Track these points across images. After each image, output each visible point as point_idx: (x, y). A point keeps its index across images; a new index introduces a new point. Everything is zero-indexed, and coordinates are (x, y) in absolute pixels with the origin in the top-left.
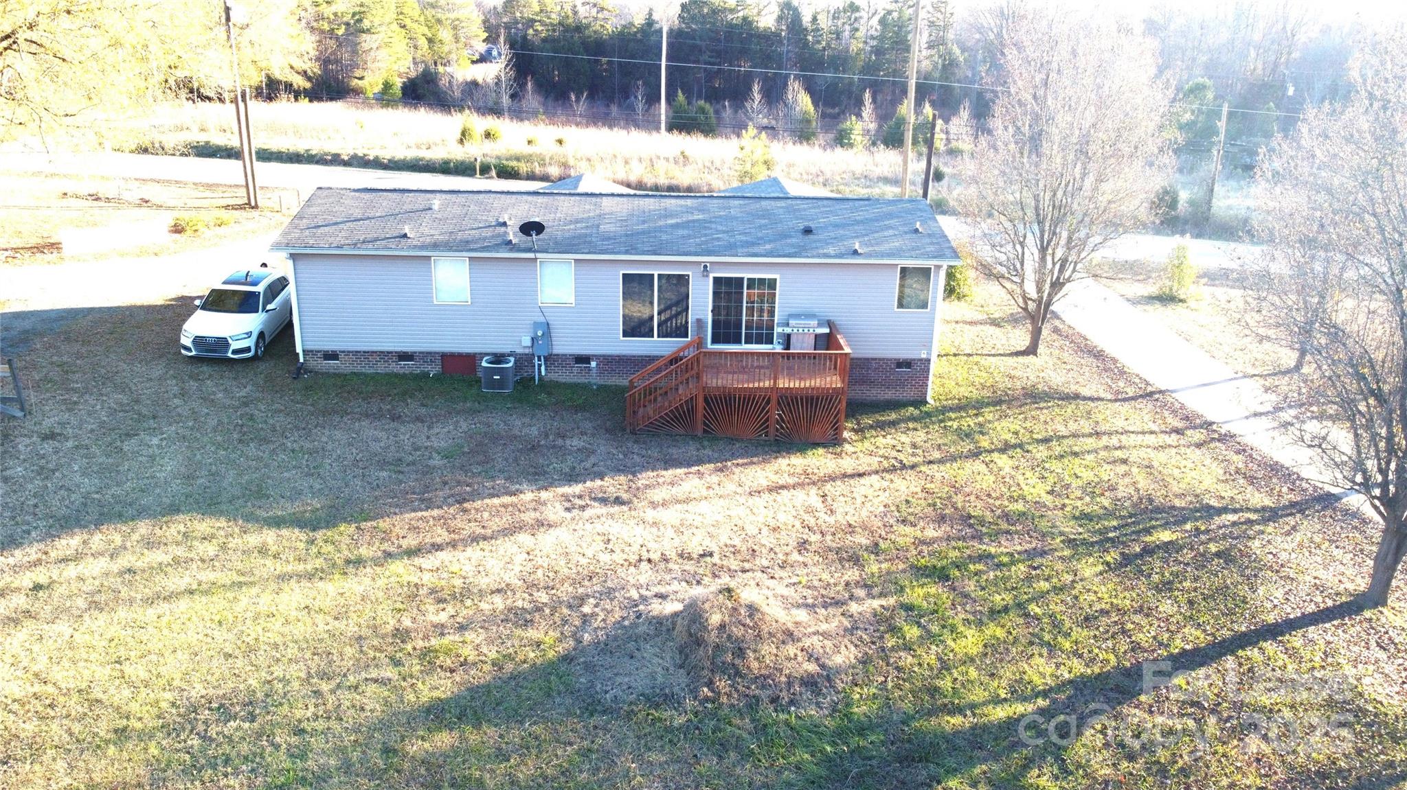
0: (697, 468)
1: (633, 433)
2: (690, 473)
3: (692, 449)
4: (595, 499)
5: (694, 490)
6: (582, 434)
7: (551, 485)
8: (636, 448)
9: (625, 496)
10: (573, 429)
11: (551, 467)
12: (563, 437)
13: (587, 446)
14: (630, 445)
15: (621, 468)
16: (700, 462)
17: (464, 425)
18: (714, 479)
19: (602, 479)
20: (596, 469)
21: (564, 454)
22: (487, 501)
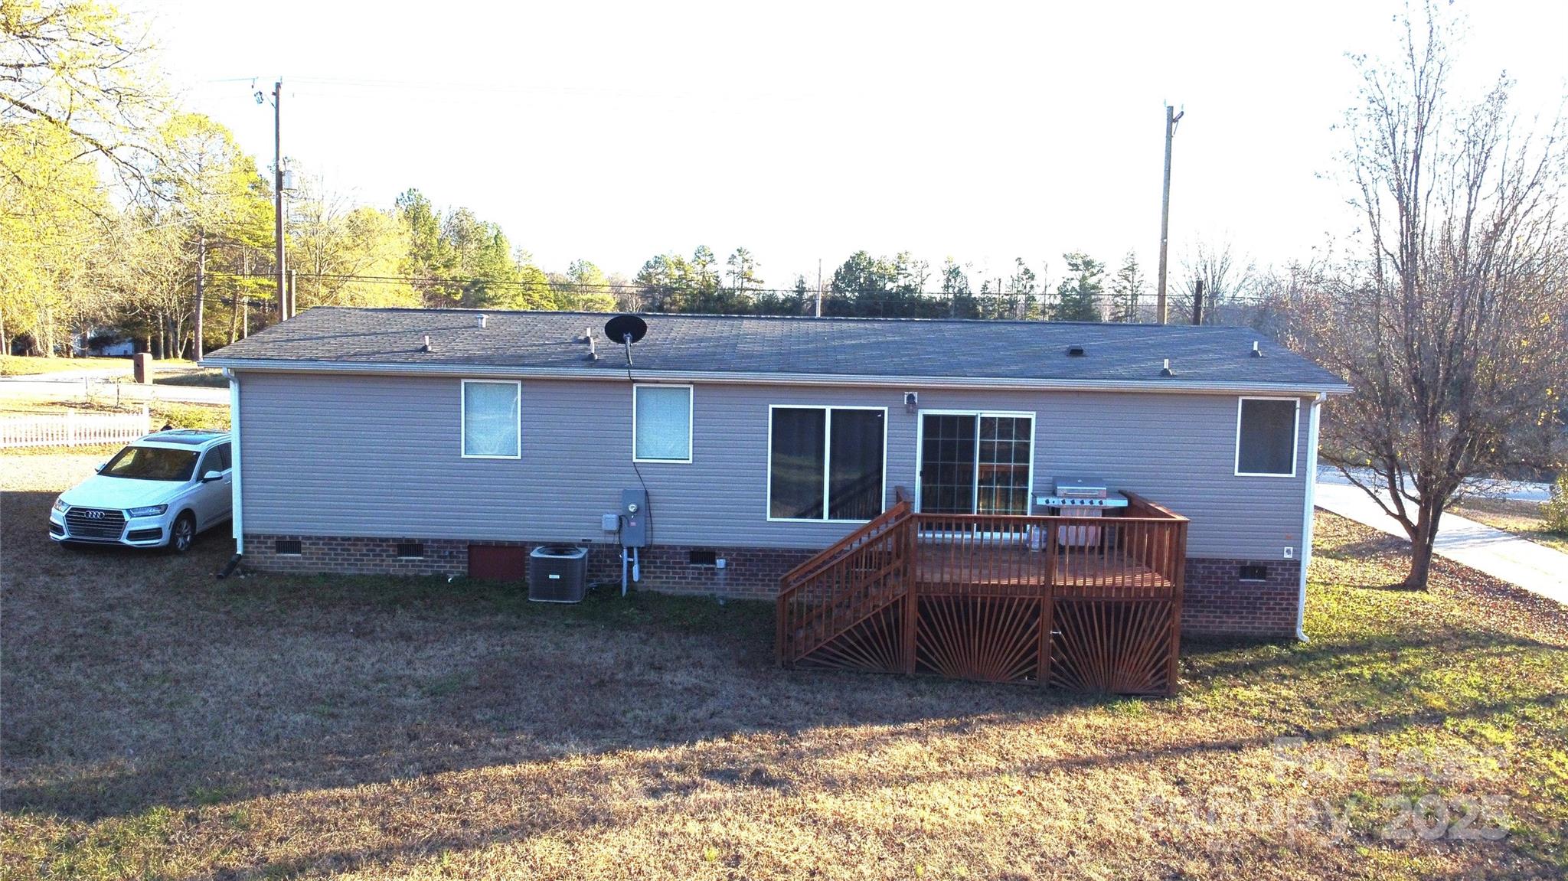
0: (912, 726)
1: (788, 666)
2: (901, 733)
3: (898, 696)
4: (712, 774)
5: (913, 763)
6: (694, 665)
7: (624, 745)
8: (794, 690)
9: (773, 770)
10: (678, 658)
11: (630, 715)
12: (659, 669)
13: (703, 684)
14: (782, 684)
15: (767, 720)
16: (915, 715)
17: (481, 647)
18: (951, 743)
19: (728, 738)
20: (716, 720)
21: (658, 695)
22: (487, 771)
